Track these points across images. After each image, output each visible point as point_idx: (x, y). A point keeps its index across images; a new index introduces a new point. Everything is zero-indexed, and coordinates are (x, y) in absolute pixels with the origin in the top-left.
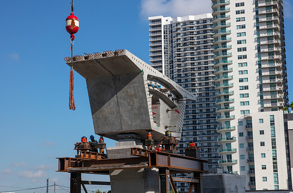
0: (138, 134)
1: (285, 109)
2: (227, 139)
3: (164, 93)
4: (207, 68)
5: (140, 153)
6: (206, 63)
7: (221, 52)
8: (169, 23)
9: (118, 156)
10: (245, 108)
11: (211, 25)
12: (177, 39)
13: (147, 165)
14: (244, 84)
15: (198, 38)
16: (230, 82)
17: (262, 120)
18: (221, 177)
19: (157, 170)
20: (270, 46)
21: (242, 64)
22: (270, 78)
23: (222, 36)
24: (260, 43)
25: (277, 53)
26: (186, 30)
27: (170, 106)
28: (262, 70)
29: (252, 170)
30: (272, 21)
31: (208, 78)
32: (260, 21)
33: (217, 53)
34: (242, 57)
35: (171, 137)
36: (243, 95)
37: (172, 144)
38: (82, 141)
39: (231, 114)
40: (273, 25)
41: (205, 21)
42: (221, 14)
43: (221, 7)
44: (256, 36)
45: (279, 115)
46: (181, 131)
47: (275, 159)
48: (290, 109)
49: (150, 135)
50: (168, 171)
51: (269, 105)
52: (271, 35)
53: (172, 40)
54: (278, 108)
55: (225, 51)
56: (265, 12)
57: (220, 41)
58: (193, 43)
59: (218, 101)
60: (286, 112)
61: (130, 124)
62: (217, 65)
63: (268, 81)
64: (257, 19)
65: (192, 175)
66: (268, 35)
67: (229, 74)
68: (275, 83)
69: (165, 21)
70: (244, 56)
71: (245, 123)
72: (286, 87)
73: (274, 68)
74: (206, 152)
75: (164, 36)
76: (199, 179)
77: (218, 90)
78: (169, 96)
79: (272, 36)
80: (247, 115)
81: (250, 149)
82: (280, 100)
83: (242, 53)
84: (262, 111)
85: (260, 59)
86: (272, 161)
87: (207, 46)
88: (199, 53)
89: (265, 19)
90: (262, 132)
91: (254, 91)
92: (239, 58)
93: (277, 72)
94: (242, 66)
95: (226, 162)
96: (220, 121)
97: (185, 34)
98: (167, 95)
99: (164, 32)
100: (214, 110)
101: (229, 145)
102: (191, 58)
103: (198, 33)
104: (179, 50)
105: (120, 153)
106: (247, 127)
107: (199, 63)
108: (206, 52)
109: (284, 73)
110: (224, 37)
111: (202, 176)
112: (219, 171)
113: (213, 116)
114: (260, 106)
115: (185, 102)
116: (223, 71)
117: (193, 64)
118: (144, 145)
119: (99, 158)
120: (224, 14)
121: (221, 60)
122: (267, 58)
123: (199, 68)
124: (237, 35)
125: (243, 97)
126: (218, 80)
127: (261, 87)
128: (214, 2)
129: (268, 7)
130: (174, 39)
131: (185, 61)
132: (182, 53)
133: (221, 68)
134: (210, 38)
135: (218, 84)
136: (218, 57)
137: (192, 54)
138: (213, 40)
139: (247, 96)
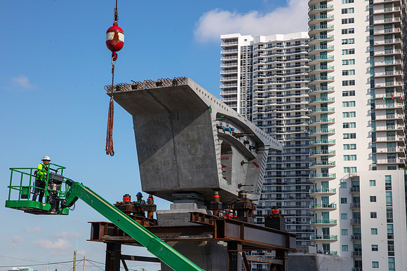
0: (200, 194)
2: (324, 206)
3: (238, 139)
4: (298, 107)
5: (203, 220)
6: (298, 100)
7: (318, 86)
8: (248, 44)
9: (173, 223)
10: (351, 164)
11: (307, 48)
12: (259, 66)
13: (212, 237)
14: (350, 131)
15: (288, 65)
16: (330, 127)
17: (373, 182)
18: (313, 258)
19: (225, 244)
20: (388, 79)
21: (347, 104)
22: (387, 124)
23: (322, 64)
24: (374, 75)
25: (399, 89)
26: (271, 54)
27: (246, 157)
28: (376, 112)
29: (358, 251)
30: (392, 45)
31: (299, 120)
32: (375, 44)
34: (349, 94)
35: (246, 199)
36: (348, 147)
37: (246, 210)
38: (124, 199)
39: (331, 171)
40: (394, 50)
41: (298, 42)
42: (321, 33)
43: (322, 23)
44: (369, 65)
45: (398, 176)
46: (260, 192)
47: (390, 236)
49: (217, 196)
50: (240, 247)
51: (385, 161)
52: (390, 64)
53: (252, 67)
54: (397, 166)
55: (324, 85)
56: (382, 32)
57: (319, 70)
58: (280, 71)
59: (313, 153)
61: (190, 179)
62: (313, 104)
63: (384, 128)
64: (372, 42)
65: (273, 253)
66: (387, 64)
67: (329, 117)
68: (394, 131)
69: (244, 41)
70: (351, 92)
71: (349, 186)
73: (394, 109)
74: (294, 223)
75: (241, 61)
76: (284, 259)
77: (313, 137)
78: (245, 142)
79: (392, 66)
80: (353, 174)
81: (356, 222)
82: (400, 154)
83: (349, 88)
84: (374, 169)
85: (374, 96)
86: (386, 240)
87: (299, 77)
88: (289, 87)
89: (382, 42)
90: (373, 199)
91: (363, 142)
92: (344, 95)
94: (348, 106)
95: (321, 238)
96: (315, 181)
97: (270, 60)
98: (242, 142)
99: (242, 56)
100: (307, 165)
101: (326, 214)
102: (277, 93)
103: (288, 58)
104: (261, 81)
105: (175, 219)
106: (352, 190)
108: (298, 85)
110: (324, 64)
111: (288, 256)
112: (312, 250)
113: (304, 173)
114: (371, 162)
115: (267, 152)
116: (320, 112)
117: (279, 101)
118: (208, 209)
119: (147, 224)
120: (325, 33)
121: (318, 97)
122: (383, 95)
123: (288, 107)
124: (342, 63)
125: (348, 149)
126: (314, 124)
127: (374, 135)
128: (312, 16)
129: (387, 26)
130: (255, 66)
131: (269, 97)
132: (265, 86)
133: (319, 107)
134: (305, 67)
135: (314, 129)
136: (315, 92)
137: (279, 87)
138: (308, 69)
139: (353, 147)
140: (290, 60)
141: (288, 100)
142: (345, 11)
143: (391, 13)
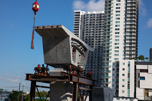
0: (64, 65)
1: (136, 59)
2: (107, 71)
3: (79, 47)
4: (100, 37)
5: (65, 74)
7: (107, 30)
8: (84, 14)
9: (54, 75)
10: (117, 57)
11: (104, 17)
12: (87, 22)
13: (68, 80)
14: (117, 46)
15: (97, 22)
16: (110, 44)
17: (124, 64)
18: (102, 89)
19: (72, 83)
20: (131, 29)
21: (116, 36)
22: (130, 44)
23: (108, 22)
24: (126, 27)
25: (134, 32)
26: (91, 18)
27: (81, 53)
28: (126, 40)
29: (117, 87)
30: (133, 17)
31: (100, 41)
32: (127, 16)
33: (105, 30)
35: (80, 68)
36: (116, 51)
37: (80, 71)
38: (38, 66)
39: (110, 59)
40: (133, 19)
41: (101, 14)
43: (109, 8)
44: (124, 24)
45: (132, 62)
46: (85, 66)
47: (129, 82)
48: (138, 59)
49: (70, 66)
50: (77, 84)
51: (128, 57)
52: (132, 23)
53: (84, 22)
54: (132, 59)
55: (109, 30)
56: (130, 12)
57: (107, 24)
58: (94, 24)
59: (104, 53)
60: (136, 61)
61: (61, 60)
62: (105, 36)
63: (128, 45)
64: (126, 16)
65: (89, 86)
66: (130, 24)
67: (110, 41)
68: (132, 47)
69: (82, 13)
70: (118, 32)
71: (116, 64)
72: (137, 49)
73: (132, 39)
74: (96, 76)
75: (81, 20)
76: (92, 89)
77: (104, 47)
79: (132, 24)
80: (117, 61)
81: (117, 77)
82: (134, 55)
83: (117, 31)
84: (124, 59)
85: (126, 34)
86: (127, 83)
87: (101, 27)
88: (97, 30)
89: (129, 16)
90: (124, 69)
91: (121, 50)
92: (115, 33)
93: (133, 42)
94: (117, 37)
95: (105, 82)
96: (104, 62)
97: (91, 20)
98: (80, 48)
99: (81, 18)
100: (102, 57)
101: (107, 74)
102: (93, 32)
103: (97, 20)
104: (87, 27)
106: (117, 66)
108: (100, 29)
109: (136, 42)
110: (109, 23)
111: (94, 88)
112: (102, 86)
113: (101, 60)
114: (124, 57)
115: (88, 52)
116: (107, 39)
117: (93, 34)
118: (67, 71)
119: (45, 75)
120: (110, 12)
121: (107, 34)
122: (129, 34)
123: (96, 37)
124: (115, 22)
126: (105, 43)
127: (125, 48)
128: (106, 6)
129: (131, 10)
130: (86, 22)
131: (90, 33)
132: (89, 29)
134: (103, 23)
135: (105, 45)
136: (106, 32)
137: (93, 29)
138: (104, 24)
139: (118, 51)
140: (98, 20)
141: (96, 34)
142: (117, 5)
143: (133, 6)
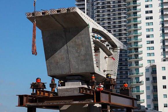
0: (83, 76)
2: (138, 83)
3: (103, 44)
4: (120, 26)
5: (86, 92)
7: (132, 14)
9: (67, 94)
10: (151, 58)
12: (97, 3)
13: (93, 101)
14: (150, 39)
16: (139, 38)
17: (164, 68)
19: (100, 106)
21: (148, 24)
24: (163, 7)
28: (165, 28)
31: (121, 34)
33: (129, 15)
34: (149, 18)
35: (111, 79)
36: (149, 48)
37: (112, 85)
38: (37, 81)
39: (140, 62)
44: (160, 2)
46: (116, 75)
49: (94, 77)
50: (109, 107)
53: (93, 4)
55: (135, 13)
57: (132, 5)
58: (110, 6)
59: (130, 53)
61: (77, 68)
62: (129, 24)
67: (139, 31)
71: (151, 70)
77: (129, 43)
78: (107, 45)
80: (153, 64)
81: (155, 91)
83: (149, 15)
84: (164, 60)
85: (163, 19)
87: (120, 9)
88: (114, 15)
90: (164, 78)
91: (158, 45)
92: (146, 19)
96: (131, 68)
98: (105, 45)
100: (126, 60)
101: (138, 87)
102: (108, 18)
104: (98, 12)
105: (68, 92)
106: (152, 73)
107: (114, 23)
108: (120, 14)
110: (135, 2)
114: (162, 57)
115: (119, 51)
116: (134, 29)
117: (109, 23)
119: (51, 95)
121: (132, 20)
123: (114, 26)
125: (150, 49)
127: (164, 42)
131: (103, 20)
132: (101, 14)
133: (132, 26)
134: (123, 3)
135: (130, 39)
136: (130, 18)
137: (109, 15)
138: (125, 5)
139: (152, 48)
